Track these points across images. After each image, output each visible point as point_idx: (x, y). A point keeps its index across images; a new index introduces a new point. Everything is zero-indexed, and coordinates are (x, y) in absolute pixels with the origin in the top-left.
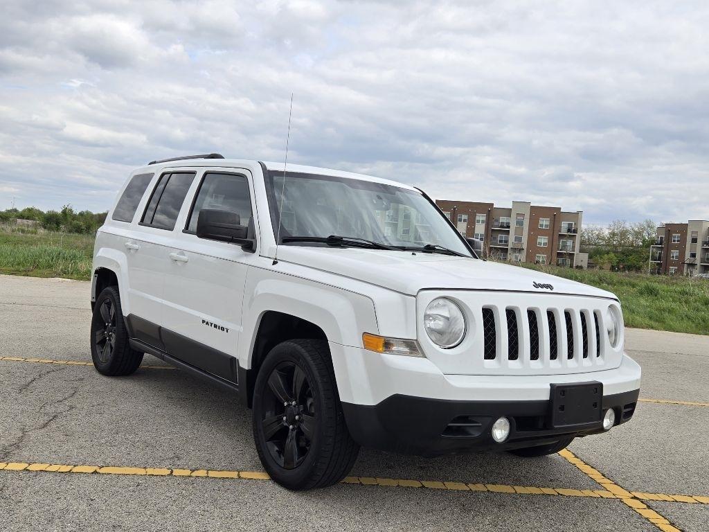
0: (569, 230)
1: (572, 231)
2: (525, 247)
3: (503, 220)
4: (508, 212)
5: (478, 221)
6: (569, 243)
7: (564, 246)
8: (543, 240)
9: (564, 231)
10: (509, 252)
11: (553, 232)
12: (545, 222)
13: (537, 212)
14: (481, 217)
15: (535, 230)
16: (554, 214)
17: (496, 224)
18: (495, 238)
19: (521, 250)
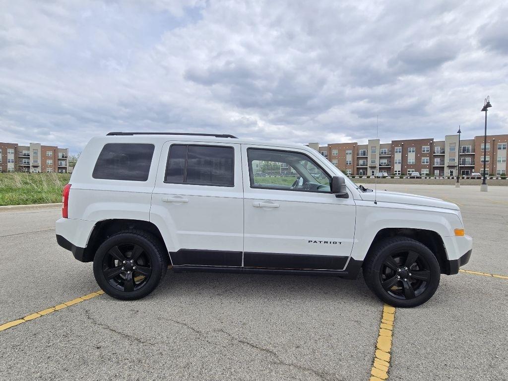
0: (63, 157)
1: (64, 158)
2: (40, 165)
3: (25, 152)
4: (28, 149)
5: (9, 153)
6: (63, 163)
7: (61, 164)
8: (50, 162)
9: (60, 157)
10: (30, 168)
11: (55, 158)
12: (50, 153)
13: (45, 149)
14: (11, 151)
15: (44, 157)
16: (55, 150)
17: (20, 154)
18: (21, 161)
19: (37, 167)
